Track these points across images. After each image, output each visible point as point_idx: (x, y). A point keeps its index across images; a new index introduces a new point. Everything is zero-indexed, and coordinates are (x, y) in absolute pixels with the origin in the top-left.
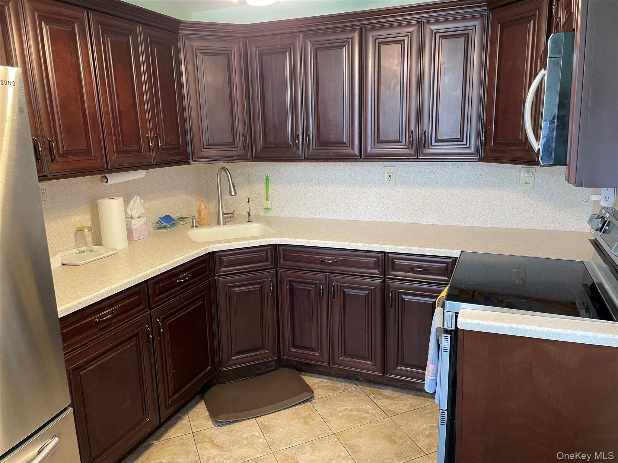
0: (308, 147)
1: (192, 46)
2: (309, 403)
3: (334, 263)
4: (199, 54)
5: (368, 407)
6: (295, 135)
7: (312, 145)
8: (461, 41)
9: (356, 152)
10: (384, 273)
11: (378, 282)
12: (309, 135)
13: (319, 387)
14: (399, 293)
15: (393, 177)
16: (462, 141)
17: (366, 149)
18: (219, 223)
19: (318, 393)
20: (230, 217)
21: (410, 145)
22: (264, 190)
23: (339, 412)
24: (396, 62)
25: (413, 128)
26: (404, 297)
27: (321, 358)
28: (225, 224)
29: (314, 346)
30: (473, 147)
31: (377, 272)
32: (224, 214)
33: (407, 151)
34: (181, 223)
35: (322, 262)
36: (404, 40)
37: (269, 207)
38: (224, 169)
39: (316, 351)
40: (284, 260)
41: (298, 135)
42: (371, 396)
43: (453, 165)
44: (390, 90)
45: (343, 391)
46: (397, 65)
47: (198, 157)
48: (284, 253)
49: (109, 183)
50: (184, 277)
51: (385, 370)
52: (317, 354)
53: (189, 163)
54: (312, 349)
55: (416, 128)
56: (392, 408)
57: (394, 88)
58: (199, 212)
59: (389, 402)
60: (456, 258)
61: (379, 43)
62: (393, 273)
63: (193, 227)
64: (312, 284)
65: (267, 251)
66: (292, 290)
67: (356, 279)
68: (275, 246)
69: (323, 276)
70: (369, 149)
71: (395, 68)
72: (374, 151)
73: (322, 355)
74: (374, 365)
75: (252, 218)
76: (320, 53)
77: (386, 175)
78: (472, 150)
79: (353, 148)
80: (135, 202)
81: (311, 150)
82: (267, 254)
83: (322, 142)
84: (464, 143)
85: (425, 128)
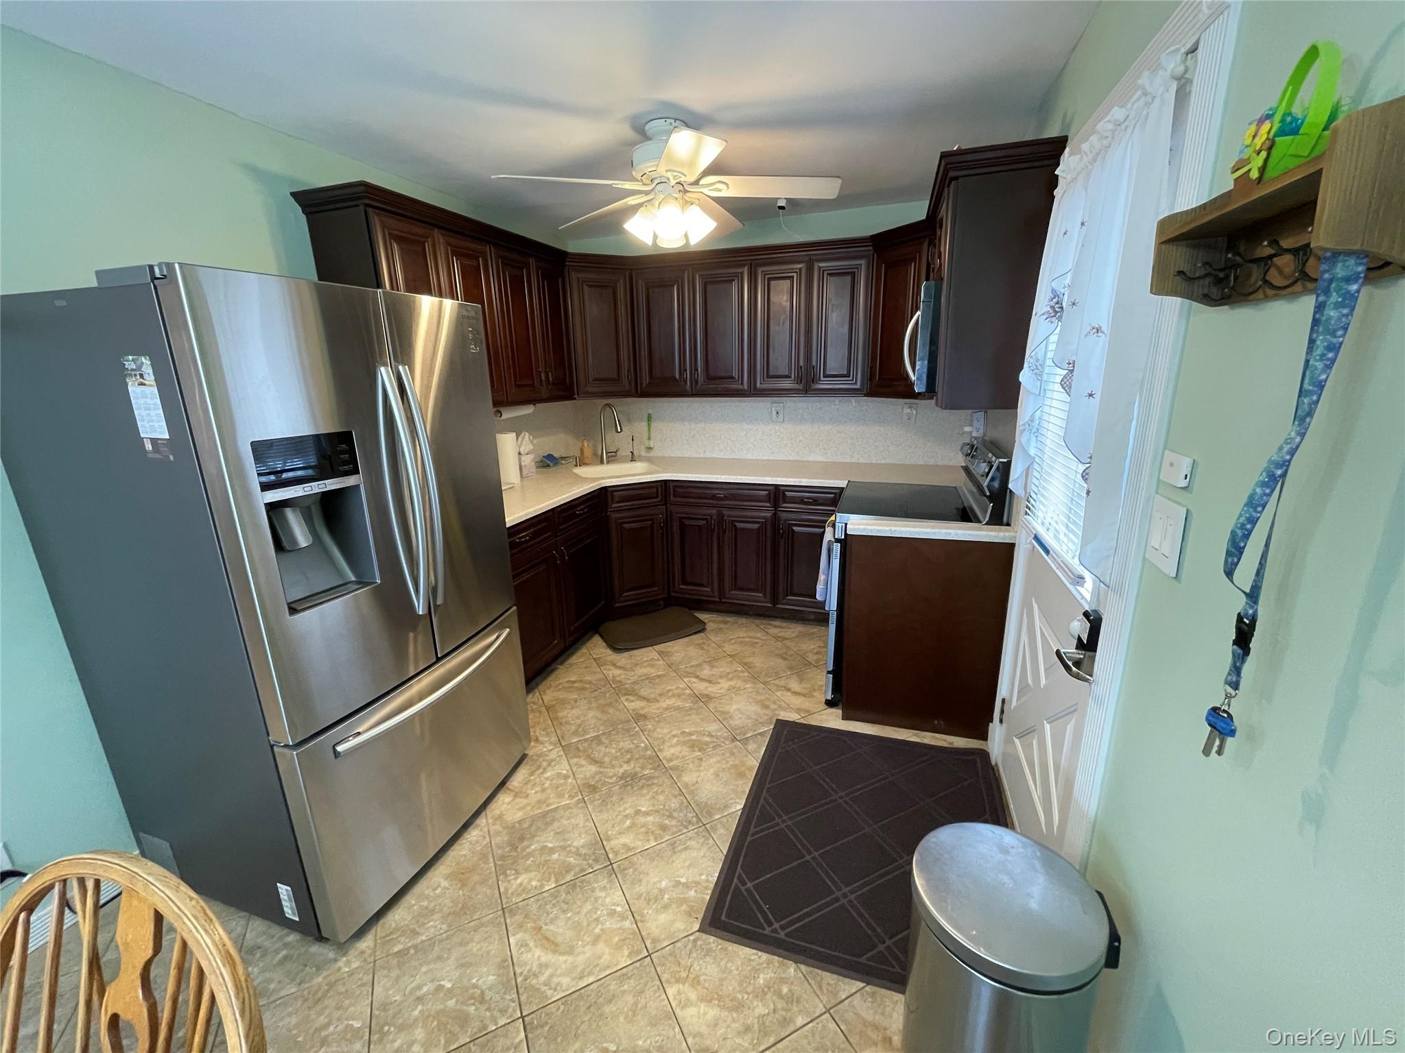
0: (697, 382)
1: (578, 278)
2: (702, 634)
3: (725, 498)
4: (585, 286)
5: (759, 635)
6: (682, 370)
7: (701, 379)
8: (848, 279)
9: (746, 387)
10: (776, 506)
11: (769, 515)
12: (697, 370)
13: (710, 621)
14: (789, 524)
15: (781, 415)
16: (849, 377)
17: (755, 384)
18: (602, 462)
19: (710, 626)
20: (613, 456)
21: (799, 380)
22: (646, 428)
23: (732, 639)
24: (785, 298)
25: (801, 363)
26: (794, 528)
27: (711, 594)
28: (608, 463)
29: (705, 582)
30: (859, 383)
31: (768, 505)
32: (607, 453)
33: (796, 386)
34: (563, 462)
35: (714, 497)
36: (793, 277)
37: (652, 446)
38: (609, 405)
39: (706, 587)
40: (674, 496)
41: (686, 370)
42: (762, 627)
43: (840, 401)
44: (779, 325)
45: (734, 623)
46: (787, 301)
47: (584, 393)
48: (674, 490)
49: (503, 417)
50: (582, 510)
51: (775, 601)
52: (708, 589)
53: (575, 399)
54: (702, 585)
55: (804, 364)
56: (782, 634)
57: (783, 323)
58: (582, 451)
59: (779, 630)
60: (843, 488)
61: (768, 279)
62: (784, 505)
63: (576, 466)
64: (704, 519)
65: (657, 488)
66: (683, 527)
67: (748, 514)
68: (665, 482)
69: (714, 511)
70: (758, 385)
71: (784, 304)
72: (764, 386)
73: (712, 591)
74: (765, 597)
75: (636, 458)
76: (710, 288)
77: (774, 414)
78: (858, 386)
79: (742, 383)
80: (523, 438)
81: (699, 384)
82: (657, 490)
83: (710, 378)
84: (851, 378)
85: (814, 364)
